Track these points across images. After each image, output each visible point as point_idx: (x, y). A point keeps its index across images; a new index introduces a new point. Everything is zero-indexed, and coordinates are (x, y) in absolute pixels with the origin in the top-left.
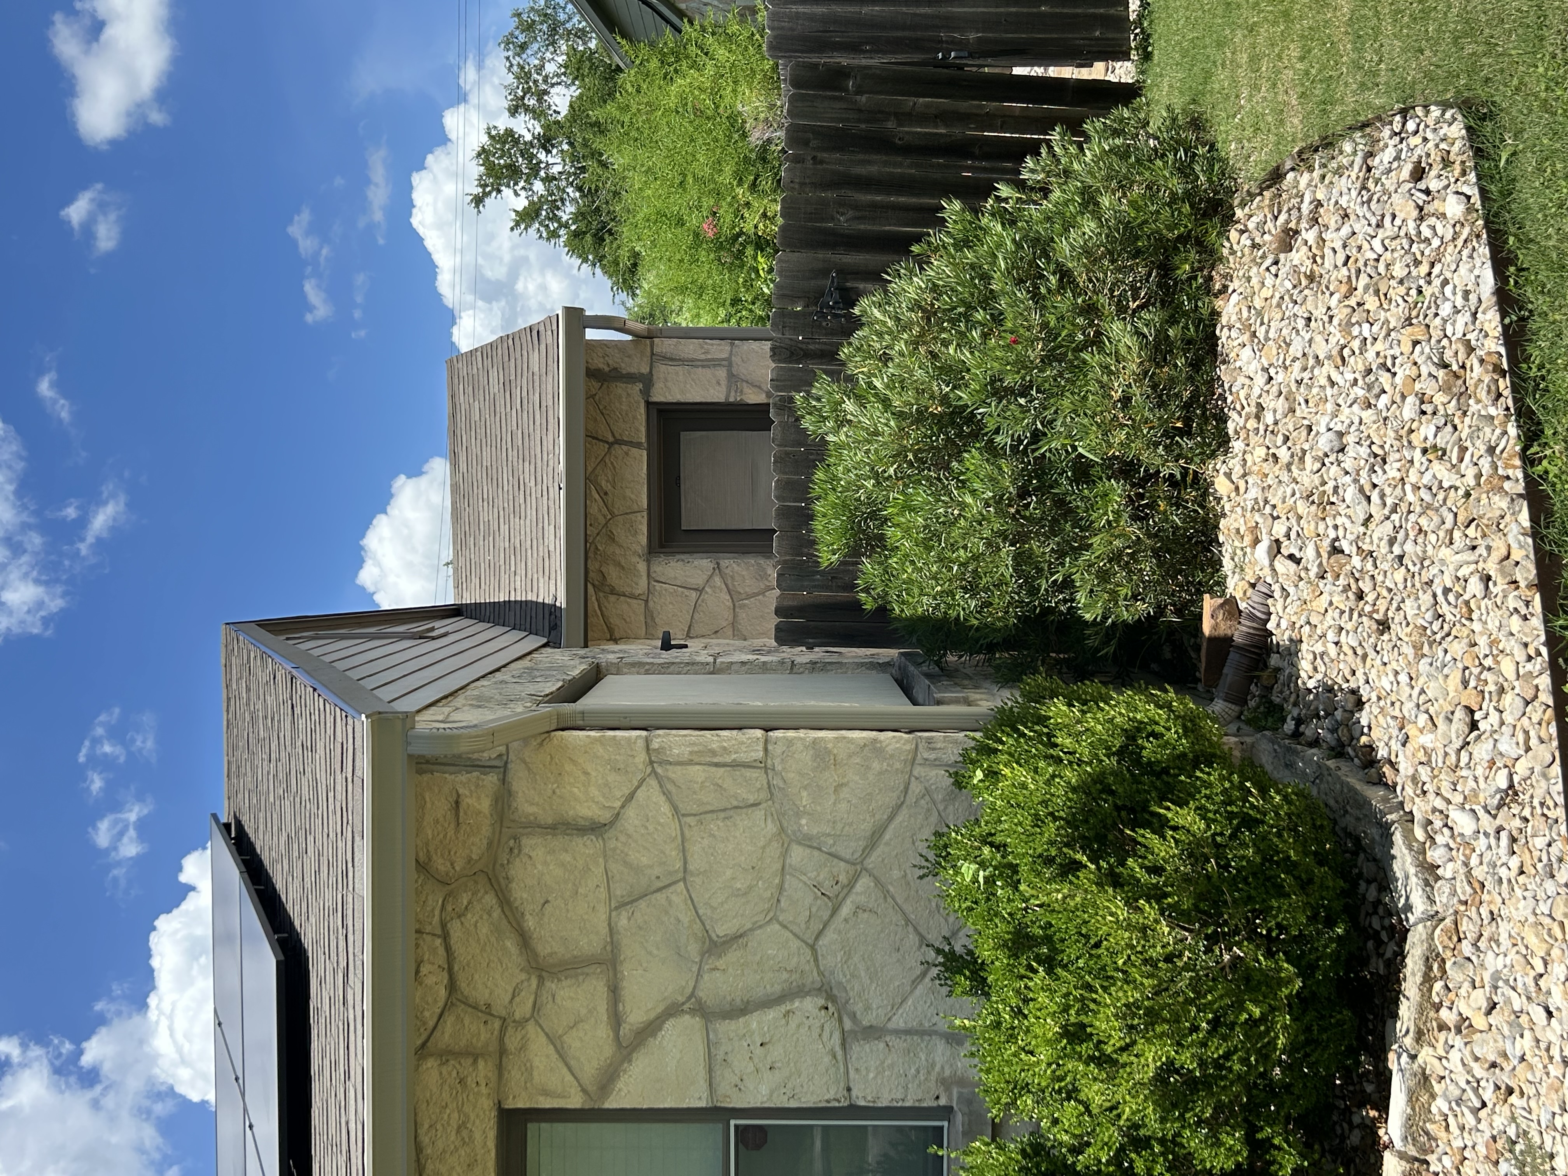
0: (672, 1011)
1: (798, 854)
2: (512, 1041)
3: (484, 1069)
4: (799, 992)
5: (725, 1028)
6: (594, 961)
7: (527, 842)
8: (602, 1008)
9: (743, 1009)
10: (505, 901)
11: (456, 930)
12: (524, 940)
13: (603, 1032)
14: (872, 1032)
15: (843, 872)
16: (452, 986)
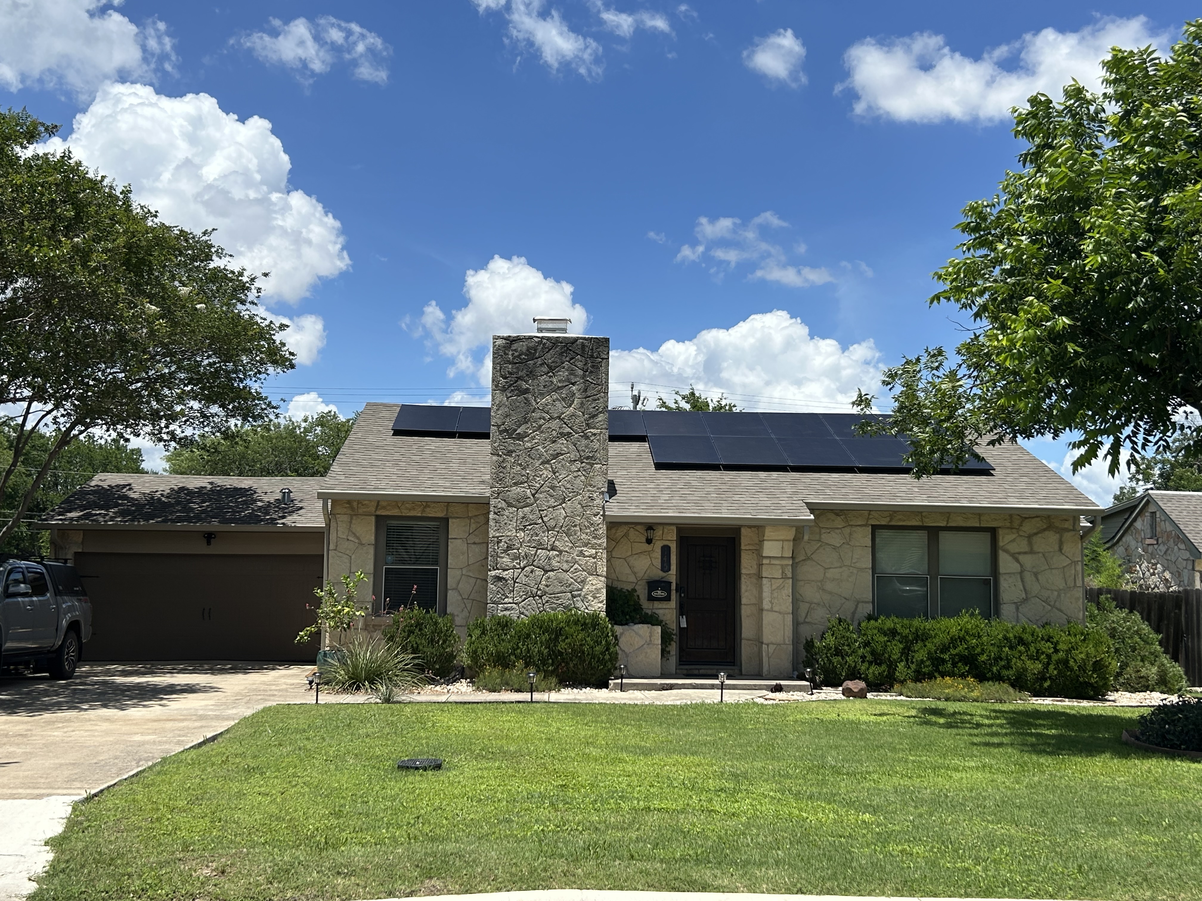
0: (1021, 566)
1: (1056, 593)
2: (1014, 531)
3: (1008, 525)
4: (1026, 593)
5: (1019, 576)
6: (1032, 549)
7: (1058, 536)
8: (1022, 550)
9: (1022, 581)
10: (1045, 530)
11: (1038, 519)
12: (1036, 534)
13: (1017, 550)
14: (1017, 609)
15: (1052, 603)
16: (1026, 518)
